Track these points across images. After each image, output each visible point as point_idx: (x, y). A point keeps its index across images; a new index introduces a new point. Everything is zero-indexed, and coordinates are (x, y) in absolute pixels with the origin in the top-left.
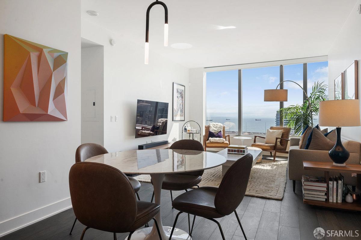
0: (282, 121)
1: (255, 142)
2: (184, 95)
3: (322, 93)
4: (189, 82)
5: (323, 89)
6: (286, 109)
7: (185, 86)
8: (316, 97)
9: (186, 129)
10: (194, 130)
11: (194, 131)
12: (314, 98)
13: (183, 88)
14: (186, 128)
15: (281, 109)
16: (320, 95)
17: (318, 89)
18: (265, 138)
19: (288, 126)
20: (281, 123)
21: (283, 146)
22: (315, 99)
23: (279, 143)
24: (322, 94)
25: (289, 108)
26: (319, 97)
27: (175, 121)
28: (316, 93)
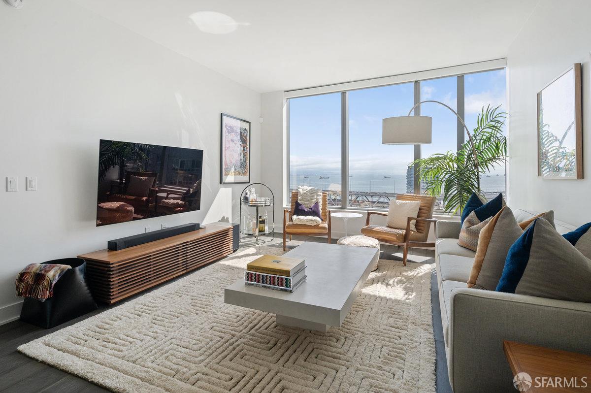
0: (417, 183)
1: (368, 222)
2: (248, 138)
3: (497, 130)
4: (261, 117)
5: (498, 122)
6: (425, 162)
7: (250, 123)
8: (484, 137)
9: (246, 199)
10: (263, 199)
11: (261, 201)
12: (481, 139)
13: (246, 126)
14: (247, 196)
15: (417, 161)
16: (491, 133)
17: (489, 121)
18: (387, 215)
19: (429, 194)
20: (417, 187)
21: (420, 232)
22: (482, 141)
23: (413, 227)
24: (495, 130)
25: (432, 160)
26: (490, 138)
27: (224, 183)
28: (484, 129)
